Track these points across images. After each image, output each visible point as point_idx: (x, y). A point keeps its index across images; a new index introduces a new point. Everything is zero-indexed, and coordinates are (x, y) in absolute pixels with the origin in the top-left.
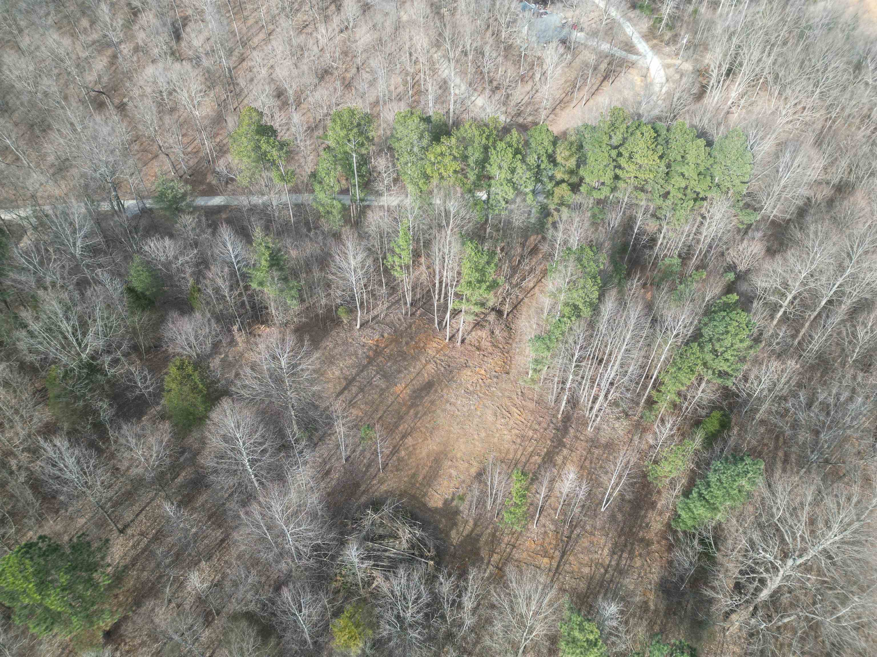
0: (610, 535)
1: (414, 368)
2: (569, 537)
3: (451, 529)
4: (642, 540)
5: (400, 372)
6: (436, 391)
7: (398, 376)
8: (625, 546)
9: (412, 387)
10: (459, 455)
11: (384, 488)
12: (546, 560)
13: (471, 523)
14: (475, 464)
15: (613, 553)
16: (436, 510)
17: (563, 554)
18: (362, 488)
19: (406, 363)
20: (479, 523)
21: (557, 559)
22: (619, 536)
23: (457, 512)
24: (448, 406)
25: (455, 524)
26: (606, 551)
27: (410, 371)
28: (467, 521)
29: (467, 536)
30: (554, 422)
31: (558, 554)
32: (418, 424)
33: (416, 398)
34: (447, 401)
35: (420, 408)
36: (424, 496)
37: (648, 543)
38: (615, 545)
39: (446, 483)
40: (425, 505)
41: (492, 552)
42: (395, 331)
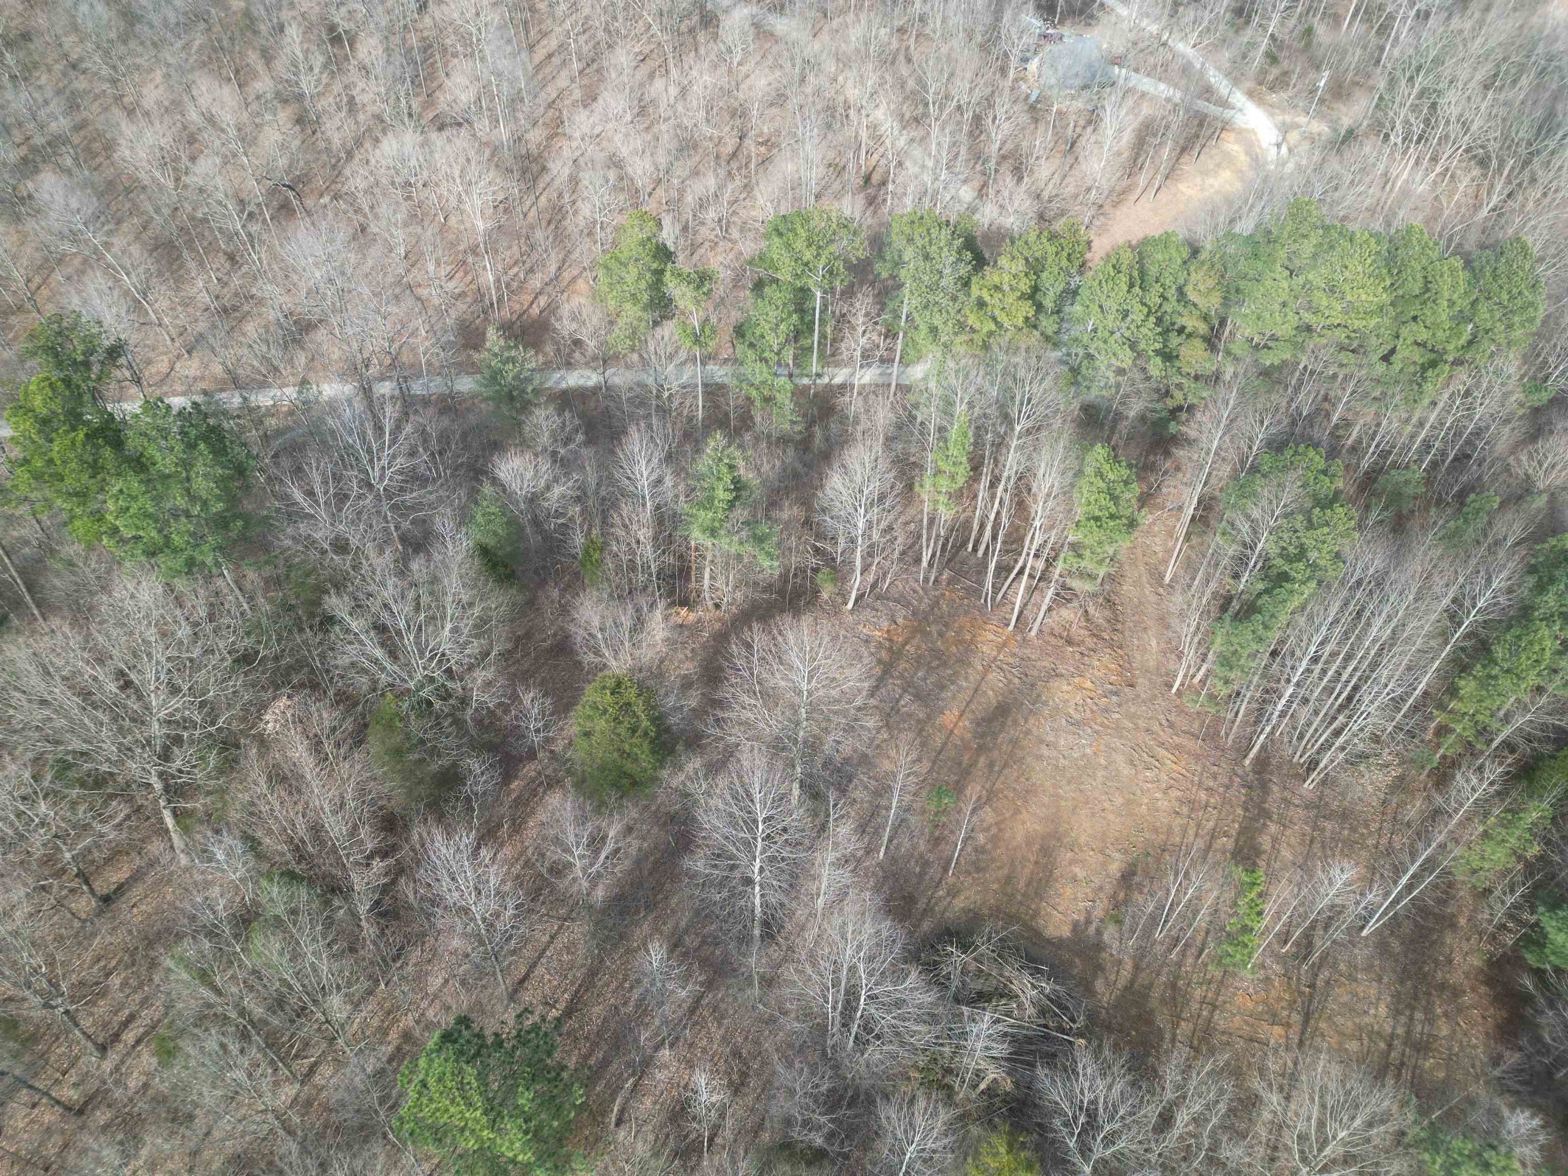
0: (1386, 980)
1: (966, 678)
2: (1312, 986)
3: (1095, 977)
4: (1443, 987)
5: (942, 687)
6: (1015, 722)
7: (943, 695)
8: (1416, 998)
9: (971, 716)
10: (1083, 839)
11: (959, 903)
12: (1278, 1030)
13: (1128, 965)
14: (1117, 855)
15: (1396, 1013)
16: (1060, 944)
17: (1307, 1017)
18: (921, 905)
19: (950, 672)
20: (1144, 965)
21: (1297, 1028)
22: (1402, 982)
23: (1099, 947)
24: (1045, 751)
25: (1099, 968)
26: (1383, 1010)
27: (960, 687)
28: (1120, 962)
29: (1126, 988)
30: (1240, 772)
31: (1296, 1018)
32: (998, 785)
33: (983, 736)
34: (1041, 741)
35: (995, 753)
36: (1033, 917)
37: (1457, 992)
38: (1397, 996)
39: (1069, 891)
40: (1038, 934)
41: (1177, 1018)
42: (914, 614)
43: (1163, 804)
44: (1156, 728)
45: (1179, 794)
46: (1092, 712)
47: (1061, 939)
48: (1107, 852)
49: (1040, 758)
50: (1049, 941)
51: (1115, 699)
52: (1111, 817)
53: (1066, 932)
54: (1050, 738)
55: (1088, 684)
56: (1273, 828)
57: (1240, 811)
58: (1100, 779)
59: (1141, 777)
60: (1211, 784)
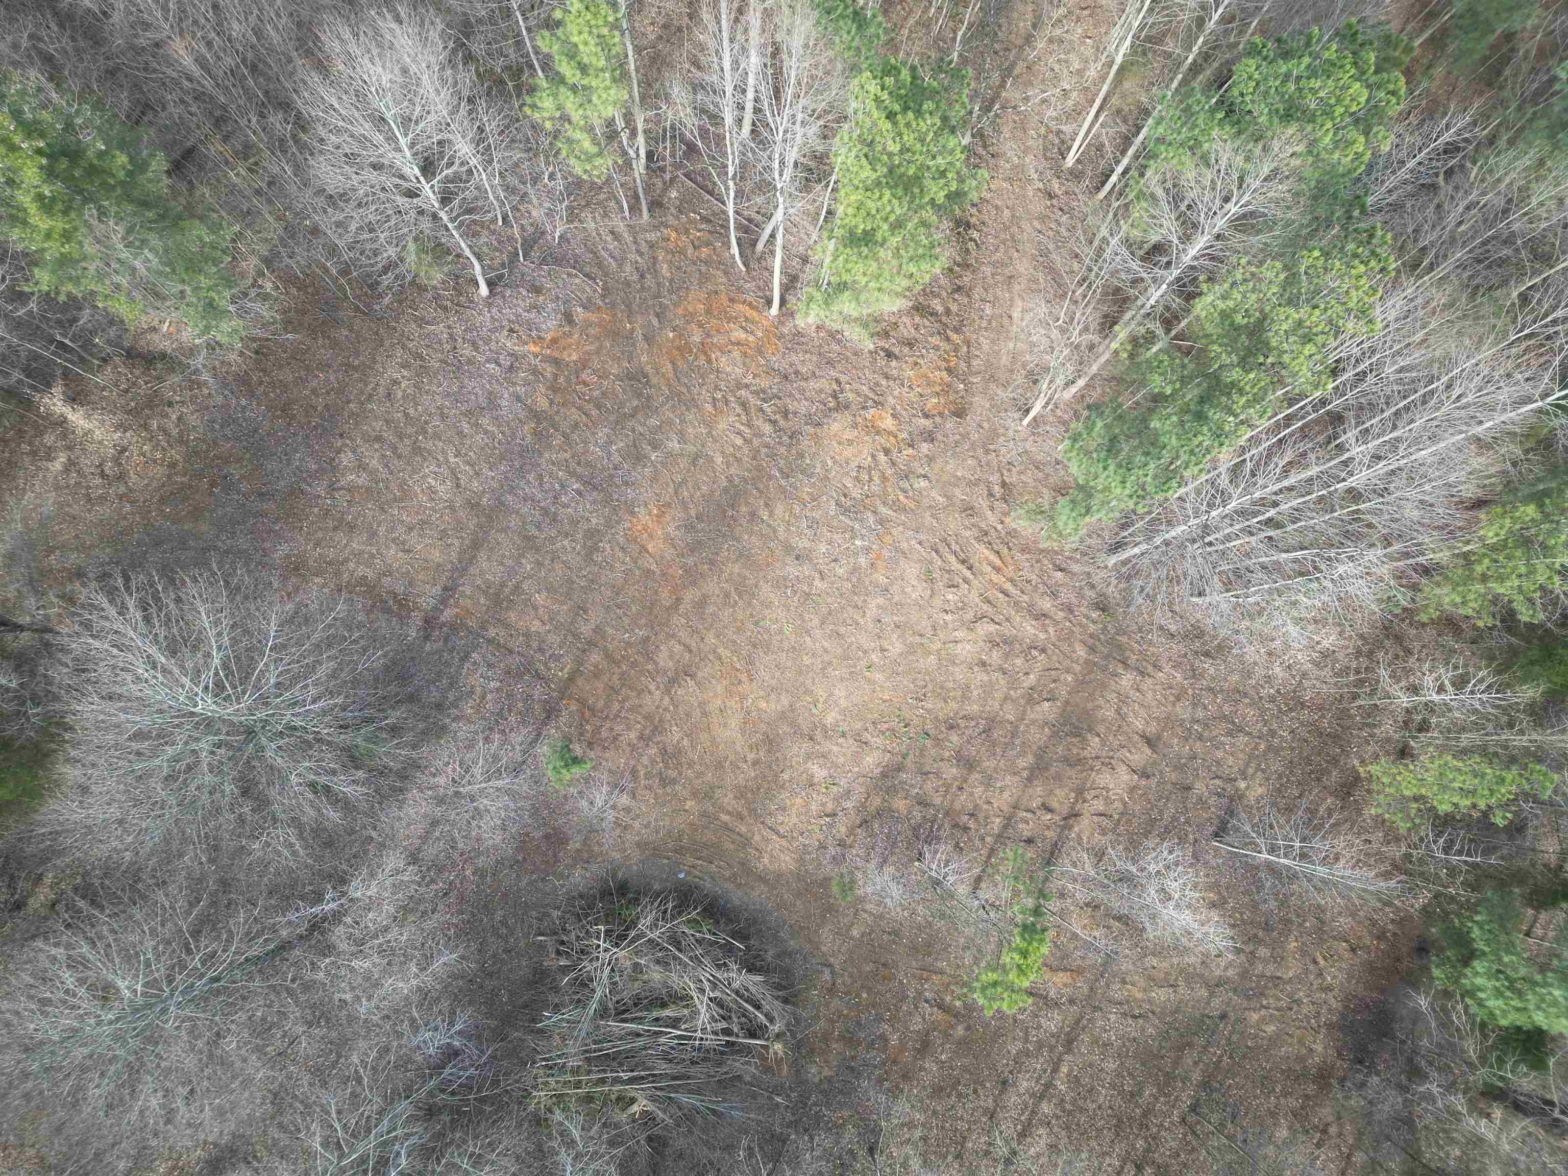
0: (1230, 904)
1: (681, 433)
3: (821, 923)
5: (637, 458)
6: (753, 516)
7: (636, 474)
9: (680, 514)
10: (830, 721)
16: (778, 879)
18: (573, 846)
19: (653, 421)
27: (668, 453)
32: (710, 638)
33: (695, 549)
34: (789, 549)
35: (712, 581)
42: (607, 291)
43: (965, 650)
44: (982, 503)
45: (992, 628)
46: (884, 478)
47: (779, 875)
48: (867, 736)
49: (780, 583)
50: (761, 879)
51: (925, 447)
52: (879, 677)
53: (787, 862)
54: (803, 544)
55: (888, 423)
56: (1127, 680)
57: (1081, 652)
58: (872, 611)
59: (937, 602)
60: (1046, 604)
